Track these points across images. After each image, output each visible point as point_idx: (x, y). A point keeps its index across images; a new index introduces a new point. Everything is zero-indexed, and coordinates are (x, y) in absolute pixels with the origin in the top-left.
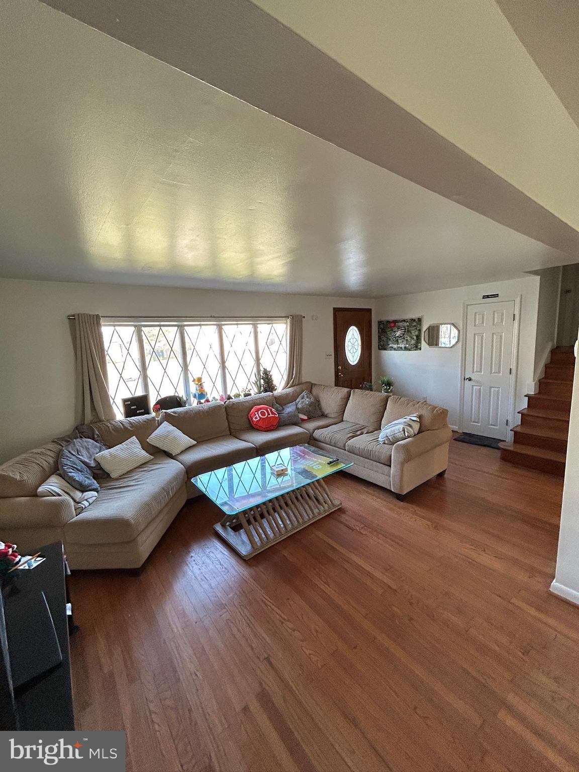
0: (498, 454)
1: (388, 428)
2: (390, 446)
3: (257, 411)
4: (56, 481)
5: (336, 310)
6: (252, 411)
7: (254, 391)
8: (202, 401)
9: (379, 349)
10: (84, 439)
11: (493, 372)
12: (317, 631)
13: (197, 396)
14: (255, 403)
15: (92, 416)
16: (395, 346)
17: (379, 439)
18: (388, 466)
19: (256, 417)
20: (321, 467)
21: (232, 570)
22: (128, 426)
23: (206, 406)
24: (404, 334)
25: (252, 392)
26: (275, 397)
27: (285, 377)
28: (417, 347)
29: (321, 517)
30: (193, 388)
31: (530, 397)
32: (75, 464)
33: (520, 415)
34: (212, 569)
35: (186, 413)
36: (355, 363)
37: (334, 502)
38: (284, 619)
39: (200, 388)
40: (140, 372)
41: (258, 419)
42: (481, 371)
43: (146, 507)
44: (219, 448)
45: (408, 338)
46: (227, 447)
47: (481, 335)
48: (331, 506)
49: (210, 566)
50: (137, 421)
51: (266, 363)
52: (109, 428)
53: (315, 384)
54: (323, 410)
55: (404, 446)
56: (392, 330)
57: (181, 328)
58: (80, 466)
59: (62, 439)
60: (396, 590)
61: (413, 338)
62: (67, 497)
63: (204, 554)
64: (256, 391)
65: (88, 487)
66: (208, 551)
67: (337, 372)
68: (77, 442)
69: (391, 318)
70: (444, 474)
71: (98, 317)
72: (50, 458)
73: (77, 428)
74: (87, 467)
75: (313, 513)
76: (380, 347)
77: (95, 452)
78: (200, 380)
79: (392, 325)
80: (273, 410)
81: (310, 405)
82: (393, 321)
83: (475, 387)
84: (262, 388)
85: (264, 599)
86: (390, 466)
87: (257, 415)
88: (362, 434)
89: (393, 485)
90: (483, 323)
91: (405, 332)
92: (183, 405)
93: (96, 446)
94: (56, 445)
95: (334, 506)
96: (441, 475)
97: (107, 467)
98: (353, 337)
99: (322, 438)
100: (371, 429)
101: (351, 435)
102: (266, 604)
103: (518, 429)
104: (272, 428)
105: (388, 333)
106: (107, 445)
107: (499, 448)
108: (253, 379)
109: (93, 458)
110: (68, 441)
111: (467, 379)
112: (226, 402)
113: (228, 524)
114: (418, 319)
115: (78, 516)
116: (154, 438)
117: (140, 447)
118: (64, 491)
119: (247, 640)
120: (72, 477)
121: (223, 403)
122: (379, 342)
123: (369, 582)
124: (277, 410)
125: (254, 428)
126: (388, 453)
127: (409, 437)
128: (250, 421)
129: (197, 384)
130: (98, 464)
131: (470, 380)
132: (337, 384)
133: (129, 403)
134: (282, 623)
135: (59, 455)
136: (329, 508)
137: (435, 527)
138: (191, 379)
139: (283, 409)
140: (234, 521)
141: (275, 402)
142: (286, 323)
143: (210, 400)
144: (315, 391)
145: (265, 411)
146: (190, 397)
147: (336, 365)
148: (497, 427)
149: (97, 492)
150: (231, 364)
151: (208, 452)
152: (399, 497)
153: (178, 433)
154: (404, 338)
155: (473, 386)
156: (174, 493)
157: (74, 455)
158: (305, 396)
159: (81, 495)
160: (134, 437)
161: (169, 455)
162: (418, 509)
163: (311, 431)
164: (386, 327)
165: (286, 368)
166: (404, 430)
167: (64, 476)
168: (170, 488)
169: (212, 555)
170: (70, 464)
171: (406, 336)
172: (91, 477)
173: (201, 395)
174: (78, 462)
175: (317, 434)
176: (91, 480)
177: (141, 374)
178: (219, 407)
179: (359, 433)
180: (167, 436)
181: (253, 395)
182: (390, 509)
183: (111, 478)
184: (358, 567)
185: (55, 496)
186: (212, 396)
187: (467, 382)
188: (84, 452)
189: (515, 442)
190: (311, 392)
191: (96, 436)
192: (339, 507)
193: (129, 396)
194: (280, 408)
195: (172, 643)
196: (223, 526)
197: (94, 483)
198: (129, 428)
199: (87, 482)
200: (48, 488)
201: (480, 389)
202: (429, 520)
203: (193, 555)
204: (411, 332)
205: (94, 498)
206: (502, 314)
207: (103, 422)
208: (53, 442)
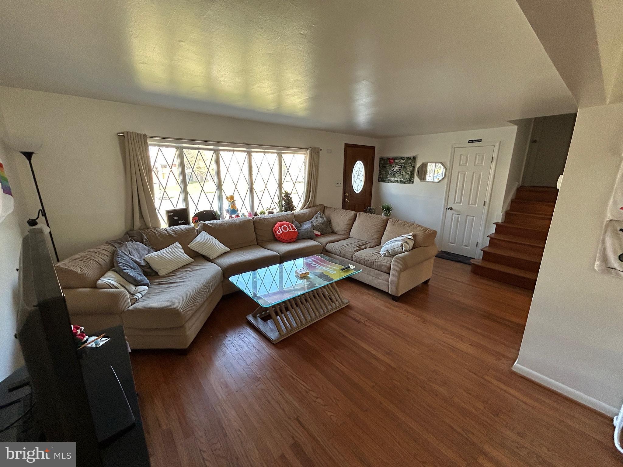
0: (469, 268)
1: (389, 243)
2: (390, 258)
3: (281, 226)
4: (113, 276)
5: (347, 146)
6: (276, 226)
7: (276, 210)
8: (234, 216)
9: (379, 181)
10: (135, 242)
11: (470, 203)
12: (335, 399)
13: (230, 211)
14: (278, 220)
15: (140, 223)
16: (393, 179)
17: (381, 252)
18: (388, 273)
19: (280, 231)
20: (335, 272)
21: (263, 352)
22: (172, 233)
23: (237, 220)
24: (400, 170)
25: (275, 211)
26: (295, 216)
27: (303, 200)
28: (410, 181)
29: (334, 311)
30: (226, 205)
31: (497, 225)
32: (128, 262)
33: (489, 238)
34: (246, 351)
35: (221, 224)
36: (359, 192)
37: (343, 300)
38: (309, 389)
39: (232, 205)
40: (181, 188)
41: (281, 232)
42: (460, 203)
43: (192, 299)
44: (249, 255)
45: (404, 173)
46: (255, 254)
47: (464, 173)
48: (341, 304)
49: (245, 348)
50: (180, 229)
51: (287, 187)
52: (155, 234)
53: (327, 207)
54: (334, 228)
55: (402, 258)
56: (391, 166)
57: (217, 152)
58: (132, 264)
59: (115, 241)
60: (396, 369)
61: (408, 173)
62: (123, 289)
63: (239, 339)
64: (278, 210)
65: (140, 282)
66: (243, 336)
67: (344, 197)
68: (130, 245)
69: (391, 155)
70: (428, 283)
71: (145, 137)
72: (106, 256)
73: (127, 233)
74: (138, 265)
75: (327, 309)
76: (380, 180)
77: (145, 253)
78: (232, 197)
79: (391, 161)
80: (293, 226)
81: (323, 224)
82: (392, 158)
83: (454, 215)
84: (283, 208)
85: (291, 374)
86: (389, 274)
87: (280, 230)
88: (366, 248)
89: (391, 288)
90: (466, 163)
91: (401, 167)
92: (218, 218)
93: (145, 249)
94: (110, 247)
95: (343, 303)
96: (426, 282)
97: (155, 267)
98: (359, 169)
99: (333, 250)
100: (373, 245)
101: (357, 248)
102: (292, 378)
103: (486, 249)
104: (292, 240)
105: (387, 168)
106: (154, 248)
107: (470, 264)
108: (276, 200)
109: (143, 258)
110: (120, 244)
111: (449, 208)
112: (254, 217)
113: (258, 315)
114: (414, 157)
115: (132, 306)
116: (194, 244)
117: (183, 251)
118: (120, 284)
119: (280, 405)
120: (127, 273)
121: (252, 218)
122: (380, 175)
123: (374, 362)
124: (296, 226)
125: (277, 239)
126: (389, 263)
127: (405, 251)
128: (274, 233)
129: (230, 201)
130: (148, 264)
131: (451, 209)
132: (344, 207)
133: (172, 214)
134: (307, 392)
135: (114, 254)
136: (340, 305)
137: (423, 322)
138: (224, 197)
139: (301, 226)
140: (263, 313)
141: (294, 219)
142: (306, 154)
143: (240, 215)
144: (327, 212)
145: (287, 227)
146: (223, 212)
147: (344, 192)
148: (469, 248)
149: (148, 286)
150: (258, 186)
151: (241, 257)
152: (394, 298)
153: (215, 241)
154: (400, 173)
155: (453, 214)
156: (213, 290)
157: (127, 255)
158: (319, 216)
159: (135, 289)
160: (177, 243)
161: (208, 259)
162: (409, 308)
163: (324, 244)
164: (386, 163)
165: (304, 192)
166: (402, 246)
167: (119, 272)
168: (211, 286)
169: (246, 339)
170: (124, 262)
171: (402, 171)
172: (143, 274)
173: (233, 211)
174: (130, 261)
175: (329, 247)
176: (142, 276)
177: (182, 190)
178: (249, 221)
179: (363, 247)
180: (205, 243)
181: (275, 213)
182: (388, 307)
183: (159, 275)
184: (365, 351)
185: (113, 288)
186: (242, 212)
187: (448, 211)
188: (135, 253)
189: (483, 259)
190: (323, 213)
191: (145, 241)
192: (347, 304)
193: (172, 208)
194: (299, 225)
195: (218, 407)
196: (255, 317)
197: (145, 279)
198: (173, 235)
199: (139, 278)
200: (107, 281)
201: (458, 217)
202: (419, 316)
203: (230, 339)
204: (406, 168)
205: (146, 292)
206: (483, 156)
207: (150, 229)
208: (106, 243)
